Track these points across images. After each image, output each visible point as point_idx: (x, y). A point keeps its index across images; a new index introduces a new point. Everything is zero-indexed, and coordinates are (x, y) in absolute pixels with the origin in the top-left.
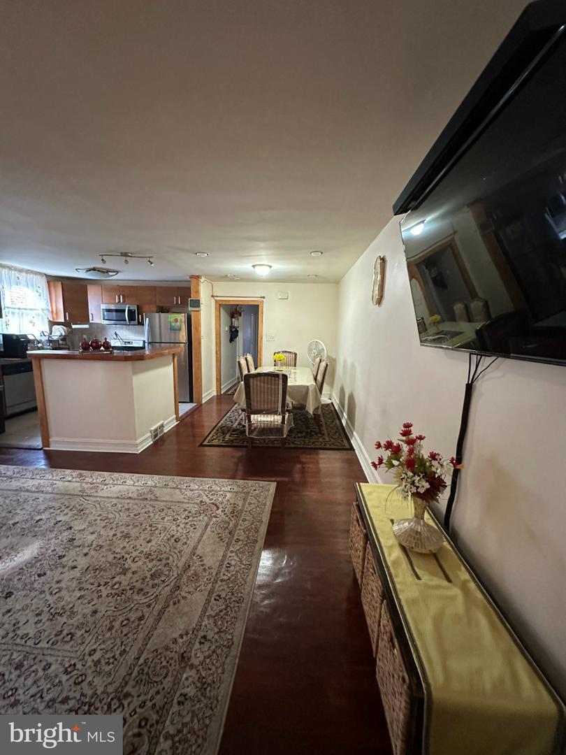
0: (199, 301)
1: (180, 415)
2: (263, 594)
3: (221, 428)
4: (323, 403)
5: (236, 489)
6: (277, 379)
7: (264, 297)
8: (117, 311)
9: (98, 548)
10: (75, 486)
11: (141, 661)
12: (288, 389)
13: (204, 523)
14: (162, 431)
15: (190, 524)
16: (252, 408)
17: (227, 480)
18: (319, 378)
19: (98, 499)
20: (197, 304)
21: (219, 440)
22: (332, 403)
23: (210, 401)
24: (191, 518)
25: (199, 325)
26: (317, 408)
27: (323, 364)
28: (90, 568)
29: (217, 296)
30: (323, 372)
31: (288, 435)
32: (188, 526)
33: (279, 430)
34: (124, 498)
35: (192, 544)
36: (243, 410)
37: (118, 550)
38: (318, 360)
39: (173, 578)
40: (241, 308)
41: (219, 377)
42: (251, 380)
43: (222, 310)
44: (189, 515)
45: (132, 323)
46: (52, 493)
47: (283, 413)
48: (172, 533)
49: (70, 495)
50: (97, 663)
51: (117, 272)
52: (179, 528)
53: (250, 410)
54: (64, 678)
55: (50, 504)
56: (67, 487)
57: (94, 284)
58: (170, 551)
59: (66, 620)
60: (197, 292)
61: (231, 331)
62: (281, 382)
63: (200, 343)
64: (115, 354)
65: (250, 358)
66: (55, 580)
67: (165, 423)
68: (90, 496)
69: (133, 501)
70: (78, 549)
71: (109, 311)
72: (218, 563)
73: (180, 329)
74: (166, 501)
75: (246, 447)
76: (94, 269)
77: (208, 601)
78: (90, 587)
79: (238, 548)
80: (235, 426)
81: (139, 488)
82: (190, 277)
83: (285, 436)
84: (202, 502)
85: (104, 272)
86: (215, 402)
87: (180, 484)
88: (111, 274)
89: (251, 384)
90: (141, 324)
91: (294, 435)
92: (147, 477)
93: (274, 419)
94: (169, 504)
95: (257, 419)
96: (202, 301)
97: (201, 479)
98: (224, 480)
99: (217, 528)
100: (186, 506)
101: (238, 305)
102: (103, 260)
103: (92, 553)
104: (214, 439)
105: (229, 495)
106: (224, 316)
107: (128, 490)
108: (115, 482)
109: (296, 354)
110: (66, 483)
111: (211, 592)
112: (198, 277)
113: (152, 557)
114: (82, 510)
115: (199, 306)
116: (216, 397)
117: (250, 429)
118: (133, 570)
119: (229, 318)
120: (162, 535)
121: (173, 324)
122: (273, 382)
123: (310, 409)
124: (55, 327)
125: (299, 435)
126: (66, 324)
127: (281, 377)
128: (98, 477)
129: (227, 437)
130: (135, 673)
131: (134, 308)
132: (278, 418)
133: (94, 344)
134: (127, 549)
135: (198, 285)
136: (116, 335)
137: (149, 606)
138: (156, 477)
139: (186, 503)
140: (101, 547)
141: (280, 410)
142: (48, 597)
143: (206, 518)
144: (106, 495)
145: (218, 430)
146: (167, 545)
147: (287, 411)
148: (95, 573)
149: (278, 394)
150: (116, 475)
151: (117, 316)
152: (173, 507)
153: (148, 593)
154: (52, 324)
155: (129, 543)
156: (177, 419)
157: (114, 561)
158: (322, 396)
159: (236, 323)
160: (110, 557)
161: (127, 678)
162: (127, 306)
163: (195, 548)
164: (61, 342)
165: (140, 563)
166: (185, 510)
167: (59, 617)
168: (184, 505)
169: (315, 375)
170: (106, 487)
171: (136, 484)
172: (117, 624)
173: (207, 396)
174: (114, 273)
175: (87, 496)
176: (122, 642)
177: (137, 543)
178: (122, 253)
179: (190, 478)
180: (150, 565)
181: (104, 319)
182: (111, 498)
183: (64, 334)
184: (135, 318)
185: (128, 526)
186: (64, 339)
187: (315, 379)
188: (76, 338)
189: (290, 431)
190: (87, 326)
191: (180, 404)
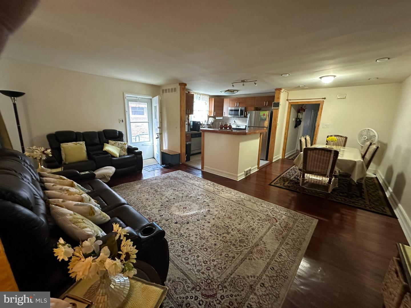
0: (279, 103)
1: (260, 166)
2: (301, 281)
3: (283, 177)
4: (367, 176)
5: (289, 214)
6: (329, 153)
7: (325, 98)
8: (235, 110)
9: (218, 218)
10: (211, 188)
11: (232, 276)
12: (337, 161)
13: (268, 227)
14: (250, 172)
15: (260, 223)
16: (307, 170)
17: (283, 208)
18: (368, 157)
19: (220, 197)
20: (277, 105)
21: (281, 184)
22: (376, 178)
23: (277, 162)
24: (261, 221)
25: (277, 117)
26: (362, 179)
27: (374, 147)
28: (215, 225)
29: (290, 100)
30: (372, 152)
31: (331, 192)
32: (259, 224)
33: (325, 187)
34: (230, 200)
35: (261, 234)
36: (300, 170)
37: (226, 223)
38: (368, 143)
39: (249, 247)
40: (305, 106)
41: (284, 148)
42: (309, 152)
43: (292, 108)
44: (260, 219)
45: (241, 116)
46: (203, 189)
47: (331, 177)
48: (251, 225)
49: (209, 192)
50: (215, 266)
51: (238, 91)
52: (254, 224)
53: (305, 170)
54: (203, 264)
55: (202, 193)
56: (208, 188)
57: (227, 98)
58: (249, 233)
59: (205, 242)
60: (279, 98)
61: (296, 121)
62: (332, 155)
63: (276, 128)
64: (233, 131)
65: (308, 138)
66: (202, 224)
67: (252, 168)
68: (216, 194)
69: (234, 203)
70: (211, 215)
71: (231, 110)
72: (274, 251)
73: (266, 120)
74: (249, 208)
75: (299, 192)
76: (228, 91)
77: (267, 267)
78: (214, 233)
79: (287, 248)
80: (292, 178)
81: (237, 197)
82: (275, 90)
83: (329, 192)
84: (268, 214)
85: (232, 92)
86: (280, 162)
87: (257, 201)
88: (235, 92)
89: (309, 155)
90: (246, 117)
91: (336, 193)
92: (241, 193)
93: (322, 179)
94: (250, 210)
95: (310, 177)
96: (281, 103)
97: (269, 203)
98: (282, 207)
99: (275, 232)
100: (259, 214)
101: (303, 105)
102: (233, 85)
103: (216, 219)
104: (278, 183)
105: (284, 217)
106: (293, 112)
107: (232, 197)
108: (227, 192)
109: (346, 138)
110: (208, 186)
111: (269, 264)
112: (280, 89)
113: (240, 232)
114: (213, 200)
115: (278, 106)
116: (281, 160)
117: (303, 182)
118: (232, 234)
119: (296, 113)
120: (246, 224)
121: (262, 117)
122: (326, 155)
123: (355, 178)
124: (210, 118)
125: (341, 194)
126: (214, 117)
127: (333, 152)
128: (221, 187)
129: (286, 184)
130: (229, 280)
131: (243, 108)
132: (326, 179)
133: (225, 126)
134: (230, 223)
135: (279, 93)
136: (235, 122)
137: (237, 254)
138: (245, 195)
139: (259, 212)
140: (219, 218)
141: (328, 174)
142: (200, 230)
143: (269, 224)
144: (223, 196)
145: (280, 178)
146: (248, 229)
147: (334, 176)
148: (216, 228)
149: (329, 163)
150: (227, 189)
151: (235, 113)
152: (252, 212)
153: (237, 248)
154: (209, 117)
155: (231, 221)
156: (258, 168)
157: (224, 227)
158: (368, 171)
159: (300, 116)
160: (223, 224)
161: (226, 280)
162: (240, 108)
163: (262, 237)
164: (211, 125)
165: (235, 232)
166: (258, 216)
167: (203, 240)
168: (258, 213)
169: (363, 154)
170: (223, 193)
171: (236, 195)
172: (224, 254)
173: (276, 158)
174: (237, 92)
175: (215, 194)
176: (225, 263)
177: (235, 223)
178: (242, 81)
179: (263, 201)
180: (239, 236)
181: (229, 115)
182: (225, 198)
183: (212, 122)
184: (243, 114)
185: (231, 213)
186: (212, 124)
187: (363, 157)
188: (217, 123)
189: (334, 190)
190: (222, 118)
191: (260, 160)
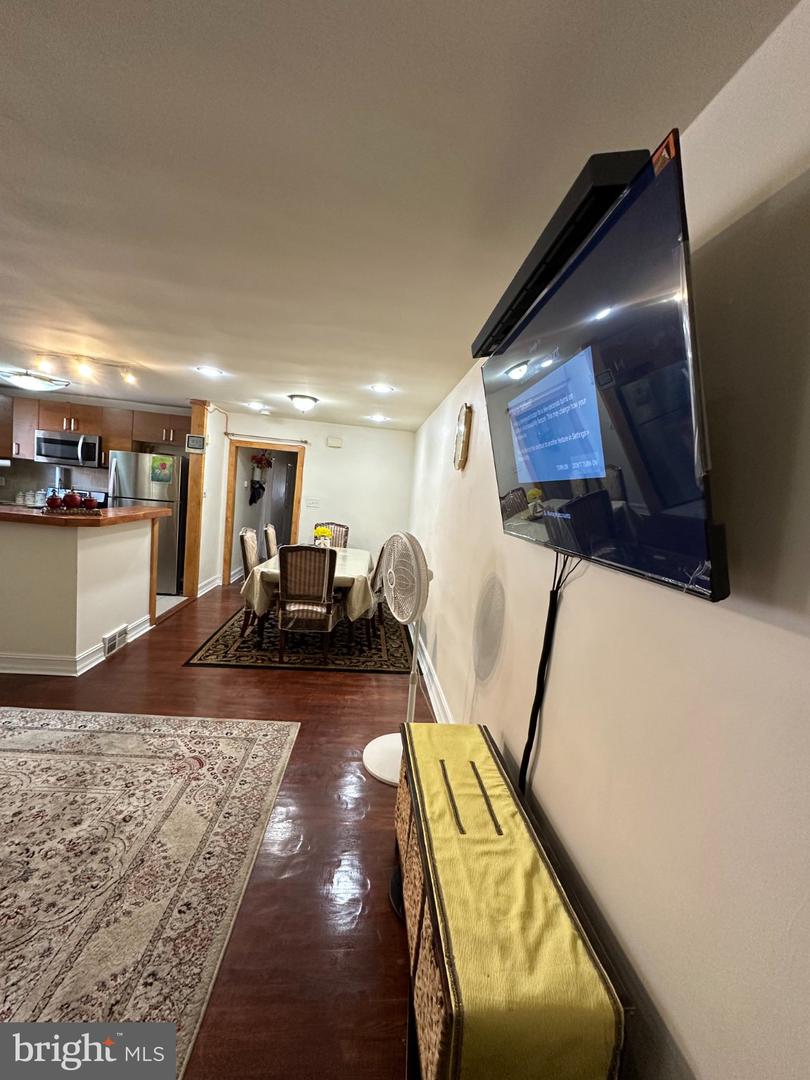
0: (203, 439)
1: (156, 616)
3: (223, 637)
5: (235, 734)
6: (321, 553)
7: (306, 443)
8: (61, 442)
12: (335, 581)
13: (176, 790)
14: (124, 639)
15: (152, 791)
16: (289, 592)
17: (222, 720)
20: (199, 443)
21: (218, 656)
23: (210, 595)
24: (155, 783)
25: (199, 476)
29: (233, 435)
32: (149, 795)
34: (42, 751)
35: (151, 824)
37: (20, 839)
39: (110, 882)
41: (227, 558)
42: (290, 555)
43: (239, 455)
44: (152, 777)
45: (89, 463)
47: (329, 600)
48: (120, 807)
52: (133, 799)
58: (113, 837)
60: (201, 426)
61: (252, 487)
62: (328, 559)
65: (271, 530)
67: (130, 627)
69: (57, 756)
71: (48, 441)
72: (192, 854)
74: (116, 755)
76: (27, 374)
77: (167, 915)
79: (228, 827)
81: (70, 734)
82: (191, 402)
84: (177, 755)
86: (219, 595)
87: (144, 725)
89: (289, 560)
90: (104, 467)
92: (88, 715)
94: (121, 759)
96: (208, 440)
97: (182, 718)
98: (218, 720)
99: (197, 796)
101: (266, 450)
104: (211, 654)
105: (222, 743)
106: (243, 463)
107: (51, 738)
108: (29, 725)
109: (346, 529)
111: (174, 901)
112: (204, 403)
113: (80, 849)
115: (203, 447)
116: (221, 589)
118: (43, 872)
119: (250, 468)
120: (102, 812)
121: (159, 471)
127: (326, 552)
129: (232, 652)
131: (94, 440)
132: (322, 610)
134: (37, 836)
135: (202, 415)
137: (63, 931)
138: (103, 716)
139: (150, 757)
141: (325, 595)
143: (180, 782)
145: (217, 641)
146: (108, 826)
151: (63, 450)
152: (126, 765)
153: (64, 909)
155: (42, 827)
156: (152, 621)
157: (10, 859)
160: (4, 852)
162: (82, 436)
163: (157, 830)
165: (57, 860)
166: (148, 769)
168: (148, 760)
170: (10, 733)
171: (67, 727)
173: (205, 586)
177: (58, 825)
179: (165, 717)
181: (39, 454)
182: (18, 751)
184: (93, 457)
185: (44, 797)
190: (7, 463)
191: (158, 597)
